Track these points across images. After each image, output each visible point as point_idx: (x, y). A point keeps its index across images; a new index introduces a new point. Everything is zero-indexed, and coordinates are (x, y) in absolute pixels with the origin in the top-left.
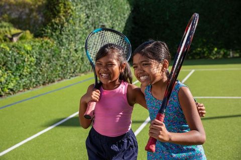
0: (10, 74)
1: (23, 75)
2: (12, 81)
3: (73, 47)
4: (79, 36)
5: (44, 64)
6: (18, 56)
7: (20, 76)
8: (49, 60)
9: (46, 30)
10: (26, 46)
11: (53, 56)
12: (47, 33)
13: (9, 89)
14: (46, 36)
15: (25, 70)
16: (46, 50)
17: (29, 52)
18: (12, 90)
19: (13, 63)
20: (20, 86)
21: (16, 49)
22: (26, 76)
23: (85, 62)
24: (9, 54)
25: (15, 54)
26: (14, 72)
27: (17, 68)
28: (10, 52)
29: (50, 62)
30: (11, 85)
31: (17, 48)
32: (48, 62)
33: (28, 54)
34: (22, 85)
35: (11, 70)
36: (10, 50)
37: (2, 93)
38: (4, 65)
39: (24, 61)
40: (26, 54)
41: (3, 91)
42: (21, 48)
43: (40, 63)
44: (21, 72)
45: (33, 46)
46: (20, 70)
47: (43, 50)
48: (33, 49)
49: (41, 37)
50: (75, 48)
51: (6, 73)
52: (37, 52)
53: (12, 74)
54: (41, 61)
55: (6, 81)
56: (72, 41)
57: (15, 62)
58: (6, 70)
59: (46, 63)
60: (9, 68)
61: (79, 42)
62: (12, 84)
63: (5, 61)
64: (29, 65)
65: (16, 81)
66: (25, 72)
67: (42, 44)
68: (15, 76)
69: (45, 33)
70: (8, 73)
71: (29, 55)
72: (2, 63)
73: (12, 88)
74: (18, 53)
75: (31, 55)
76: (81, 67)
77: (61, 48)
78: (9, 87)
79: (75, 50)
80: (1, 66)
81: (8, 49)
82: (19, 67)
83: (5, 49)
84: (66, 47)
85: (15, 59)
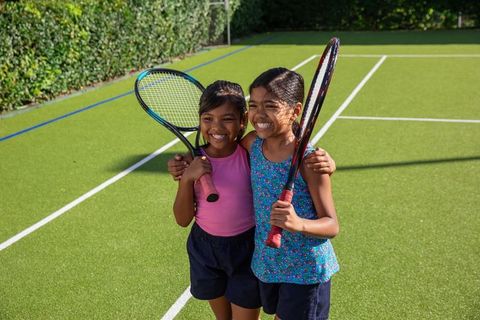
0: (45, 63)
1: (68, 64)
2: (47, 75)
3: (159, 7)
5: (106, 42)
6: (57, 27)
7: (61, 66)
8: (113, 34)
10: (71, 6)
11: (121, 26)
13: (42, 90)
15: (71, 55)
16: (107, 14)
17: (77, 20)
18: (48, 92)
19: (49, 41)
20: (62, 84)
21: (54, 14)
22: (73, 67)
24: (42, 24)
25: (51, 24)
26: (51, 59)
27: (56, 52)
28: (43, 21)
29: (117, 37)
30: (47, 84)
31: (54, 11)
32: (113, 37)
33: (75, 23)
34: (65, 81)
35: (45, 55)
36: (43, 16)
37: (31, 97)
38: (32, 46)
39: (69, 37)
40: (72, 25)
41: (32, 94)
42: (62, 11)
43: (97, 41)
44: (64, 57)
45: (84, 6)
46: (62, 54)
47: (103, 15)
48: (83, 13)
50: (162, 9)
51: (37, 61)
52: (92, 19)
53: (48, 62)
54: (99, 37)
55: (37, 75)
57: (52, 39)
58: (37, 55)
59: (109, 40)
60: (41, 51)
62: (49, 82)
63: (34, 38)
64: (78, 44)
65: (56, 74)
66: (71, 57)
68: (53, 66)
70: (39, 61)
71: (77, 26)
72: (30, 43)
73: (48, 88)
74: (58, 22)
75: (81, 24)
76: (173, 45)
77: (136, 9)
78: (44, 86)
79: (163, 12)
80: (27, 47)
81: (39, 13)
82: (60, 48)
83: (32, 14)
84: (146, 8)
85: (52, 34)
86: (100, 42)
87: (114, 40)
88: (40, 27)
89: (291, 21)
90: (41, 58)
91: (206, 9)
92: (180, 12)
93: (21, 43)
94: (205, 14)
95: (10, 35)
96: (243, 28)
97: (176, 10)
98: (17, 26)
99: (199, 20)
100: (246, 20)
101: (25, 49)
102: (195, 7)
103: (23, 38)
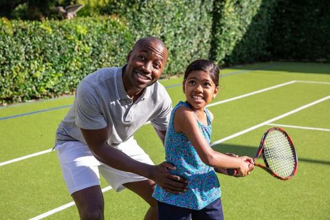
0: (51, 68)
1: (71, 71)
2: (52, 77)
3: (159, 32)
4: (171, 15)
5: (107, 56)
6: (64, 42)
7: (65, 71)
8: (113, 51)
9: (118, 4)
10: (79, 27)
11: (121, 45)
12: (119, 8)
13: (47, 89)
14: (116, 13)
15: (74, 64)
16: (110, 34)
17: (82, 37)
18: (51, 91)
19: (56, 52)
20: (64, 85)
21: (63, 32)
22: (75, 73)
23: (178, 58)
24: (51, 38)
25: (59, 39)
26: (56, 65)
27: (61, 60)
28: (53, 36)
29: (116, 53)
30: (51, 84)
31: (65, 30)
32: (113, 53)
33: (80, 39)
34: (67, 84)
35: (52, 62)
36: (53, 32)
37: (37, 93)
38: (40, 55)
39: (73, 50)
40: (77, 40)
41: (38, 91)
42: (70, 30)
43: (98, 55)
44: (68, 65)
45: (90, 28)
46: (66, 63)
47: (106, 35)
48: (89, 33)
49: (110, 14)
50: (161, 35)
51: (44, 66)
52: (95, 38)
53: (53, 68)
54: (100, 52)
55: (44, 77)
56: (157, 23)
57: (59, 50)
58: (44, 62)
59: (109, 55)
60: (48, 59)
61: (169, 25)
62: (53, 83)
63: (43, 48)
64: (81, 56)
65: (59, 78)
66: (73, 66)
67: (106, 26)
68: (58, 71)
69: (116, 8)
70: (46, 66)
71: (81, 42)
72: (39, 51)
73: (52, 87)
74: (65, 38)
75: (85, 41)
76: (170, 65)
77: (136, 32)
78: (48, 86)
79: (163, 37)
80: (37, 55)
81: (51, 30)
82: (65, 58)
83: (45, 30)
84: (146, 32)
85: (59, 47)
86: (101, 56)
87: (113, 56)
88: (49, 40)
89: (294, 53)
90: (48, 64)
91: (205, 37)
92: (180, 38)
93: (32, 51)
94: (205, 42)
95: (24, 44)
96: (245, 56)
97: (175, 35)
98: (31, 38)
99: (198, 45)
100: (249, 49)
101: (35, 56)
102: (195, 35)
103: (34, 48)
